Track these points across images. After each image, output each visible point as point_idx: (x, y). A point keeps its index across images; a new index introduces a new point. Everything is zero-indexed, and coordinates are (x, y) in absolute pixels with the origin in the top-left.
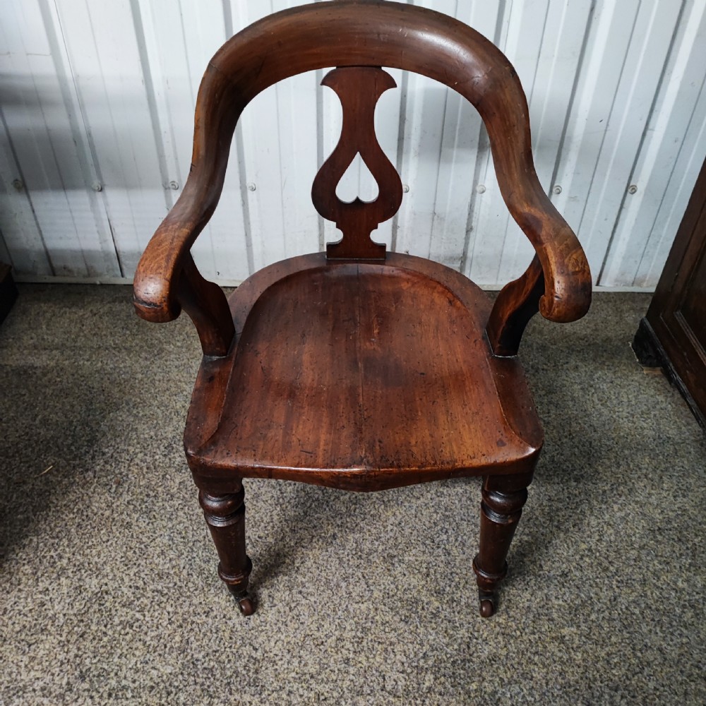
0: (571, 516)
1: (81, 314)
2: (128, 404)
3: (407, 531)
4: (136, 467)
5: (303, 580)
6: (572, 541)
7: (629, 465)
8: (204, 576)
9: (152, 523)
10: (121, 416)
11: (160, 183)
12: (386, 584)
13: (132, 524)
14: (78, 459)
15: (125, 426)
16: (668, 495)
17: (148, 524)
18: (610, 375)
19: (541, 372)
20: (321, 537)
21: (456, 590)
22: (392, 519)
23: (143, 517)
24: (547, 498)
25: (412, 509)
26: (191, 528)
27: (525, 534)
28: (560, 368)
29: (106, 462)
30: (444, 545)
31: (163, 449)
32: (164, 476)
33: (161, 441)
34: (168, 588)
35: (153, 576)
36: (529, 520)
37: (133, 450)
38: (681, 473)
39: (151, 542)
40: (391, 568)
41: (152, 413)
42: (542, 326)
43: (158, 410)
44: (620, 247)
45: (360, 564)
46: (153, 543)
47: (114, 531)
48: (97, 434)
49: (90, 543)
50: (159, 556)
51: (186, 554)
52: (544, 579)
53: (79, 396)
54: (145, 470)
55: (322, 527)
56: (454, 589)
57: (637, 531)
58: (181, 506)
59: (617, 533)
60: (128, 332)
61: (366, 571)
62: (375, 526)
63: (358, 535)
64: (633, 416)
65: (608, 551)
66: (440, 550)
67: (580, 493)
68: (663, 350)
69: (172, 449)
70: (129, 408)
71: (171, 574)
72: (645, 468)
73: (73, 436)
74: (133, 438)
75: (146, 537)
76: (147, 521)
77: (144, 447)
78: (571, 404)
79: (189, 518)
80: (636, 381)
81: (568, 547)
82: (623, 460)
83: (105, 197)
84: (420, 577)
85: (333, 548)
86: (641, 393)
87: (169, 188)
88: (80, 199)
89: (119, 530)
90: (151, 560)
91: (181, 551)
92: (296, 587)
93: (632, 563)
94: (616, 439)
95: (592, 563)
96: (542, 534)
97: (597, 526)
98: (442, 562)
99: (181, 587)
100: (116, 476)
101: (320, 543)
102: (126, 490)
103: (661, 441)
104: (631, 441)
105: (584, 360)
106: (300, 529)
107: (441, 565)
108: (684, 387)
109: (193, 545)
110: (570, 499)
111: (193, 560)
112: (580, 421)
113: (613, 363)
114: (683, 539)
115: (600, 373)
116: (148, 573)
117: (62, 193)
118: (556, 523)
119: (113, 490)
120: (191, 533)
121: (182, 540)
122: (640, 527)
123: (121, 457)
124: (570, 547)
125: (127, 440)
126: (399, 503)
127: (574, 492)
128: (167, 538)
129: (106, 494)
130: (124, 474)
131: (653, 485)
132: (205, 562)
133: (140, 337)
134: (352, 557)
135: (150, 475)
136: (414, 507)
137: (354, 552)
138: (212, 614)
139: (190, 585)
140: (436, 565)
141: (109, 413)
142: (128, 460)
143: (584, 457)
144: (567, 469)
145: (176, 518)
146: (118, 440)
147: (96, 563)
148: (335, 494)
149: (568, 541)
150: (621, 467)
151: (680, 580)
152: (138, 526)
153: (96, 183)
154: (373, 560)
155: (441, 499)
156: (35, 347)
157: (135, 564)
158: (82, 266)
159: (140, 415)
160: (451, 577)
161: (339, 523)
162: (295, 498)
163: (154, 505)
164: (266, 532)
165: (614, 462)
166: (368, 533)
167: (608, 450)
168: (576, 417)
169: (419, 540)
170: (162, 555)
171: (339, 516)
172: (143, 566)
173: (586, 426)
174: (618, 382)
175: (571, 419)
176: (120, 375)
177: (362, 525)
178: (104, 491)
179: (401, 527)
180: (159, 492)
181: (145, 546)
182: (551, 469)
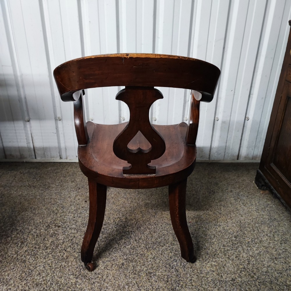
0: (234, 253)
1: (15, 173)
2: (31, 208)
4: (32, 235)
5: (107, 285)
6: (236, 265)
7: (258, 231)
8: (58, 284)
9: (36, 260)
10: (27, 214)
11: (53, 117)
12: (147, 286)
13: (26, 261)
14: (4, 232)
15: (29, 218)
16: (278, 243)
17: (34, 261)
18: (246, 194)
19: (216, 193)
20: (116, 265)
21: (182, 288)
22: (150, 256)
23: (32, 258)
24: (222, 245)
25: (160, 251)
26: (54, 262)
27: (213, 262)
28: (224, 191)
29: (18, 233)
30: (175, 267)
31: (45, 227)
32: (44, 239)
33: (45, 223)
35: (34, 285)
36: (215, 255)
37: (31, 228)
38: (282, 234)
39: (34, 269)
40: (150, 278)
41: (42, 212)
42: (215, 175)
43: (45, 211)
44: (245, 143)
45: (135, 277)
47: (17, 264)
48: (15, 221)
49: (5, 270)
51: (50, 274)
52: (224, 282)
53: (9, 206)
54: (35, 236)
55: (117, 260)
56: (181, 288)
57: (266, 259)
58: (51, 252)
59: (256, 260)
60: (35, 180)
61: (138, 280)
62: (142, 259)
63: (134, 263)
64: (258, 210)
65: (253, 268)
66: (173, 269)
67: (237, 243)
68: (268, 181)
69: (50, 227)
70: (32, 210)
71: (42, 284)
72: (266, 232)
73: (4, 222)
74: (32, 223)
75: (32, 267)
76: (34, 259)
77: (36, 226)
78: (230, 205)
79: (54, 258)
80: (258, 196)
81: (234, 267)
82: (256, 228)
83: (30, 124)
84: (164, 282)
85: (122, 270)
86: (261, 201)
87: (57, 120)
88: (20, 125)
89: (20, 264)
90: (33, 278)
91: (48, 273)
92: (103, 289)
93: (265, 273)
94: (252, 220)
95: (246, 274)
96: (221, 261)
97: (247, 257)
98: (174, 275)
100: (21, 239)
101: (116, 267)
102: (25, 245)
103: (272, 220)
104: (258, 220)
105: (234, 188)
106: (107, 261)
107: (174, 277)
108: (279, 195)
109: (55, 270)
110: (233, 246)
111: (54, 277)
112: (235, 212)
113: (247, 189)
114: (287, 262)
115: (242, 193)
116: (31, 283)
117: (12, 122)
118: (227, 256)
119: (19, 246)
120: (54, 264)
121: (50, 268)
122: (267, 258)
123: (25, 231)
124: (235, 267)
125: (29, 224)
126: (154, 248)
127: (235, 242)
128: (42, 267)
129: (16, 248)
130: (25, 238)
131: (270, 239)
132: (59, 278)
133: (40, 182)
134: (131, 274)
135: (38, 239)
136: (161, 250)
137: (132, 271)
140: (171, 277)
141: (22, 212)
142: (28, 232)
143: (238, 227)
144: (231, 232)
145: (48, 258)
146: (25, 224)
147: (7, 279)
148: (124, 245)
149: (234, 264)
150: (255, 231)
151: (288, 281)
152: (29, 262)
153: (27, 118)
154: (141, 275)
155: (173, 246)
157: (25, 279)
158: (18, 154)
159: (36, 213)
160: (179, 282)
161: (125, 258)
163: (38, 252)
165: (252, 229)
166: (139, 263)
167: (249, 224)
168: (233, 211)
169: (163, 265)
170: (39, 275)
171: (126, 255)
172: (29, 280)
173: (238, 214)
174: (250, 196)
175: (230, 212)
176: (29, 197)
177: (136, 259)
178: (15, 246)
179: (155, 259)
180: (41, 246)
181: (31, 271)
182: (223, 233)
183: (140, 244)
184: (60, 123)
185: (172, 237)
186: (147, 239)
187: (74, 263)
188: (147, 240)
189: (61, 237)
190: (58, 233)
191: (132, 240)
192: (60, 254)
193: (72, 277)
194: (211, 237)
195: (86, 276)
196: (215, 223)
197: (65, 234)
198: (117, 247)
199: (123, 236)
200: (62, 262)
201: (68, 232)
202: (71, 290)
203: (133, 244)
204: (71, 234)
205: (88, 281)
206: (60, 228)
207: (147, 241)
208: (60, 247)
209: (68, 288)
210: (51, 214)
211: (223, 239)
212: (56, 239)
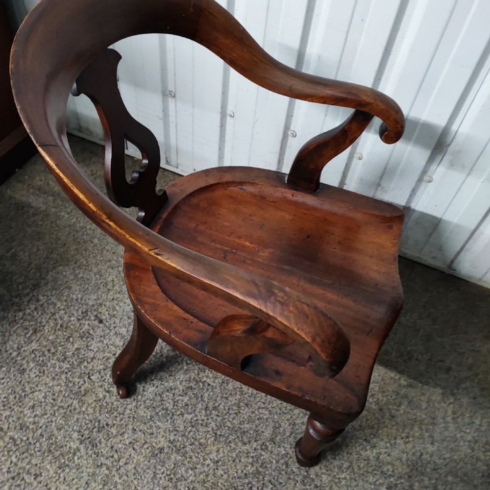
2: (76, 263)
3: (220, 472)
4: (54, 321)
5: (118, 481)
8: (51, 441)
9: (39, 377)
10: (66, 272)
11: (160, 90)
13: (26, 372)
14: (19, 298)
15: (64, 281)
17: (36, 376)
18: (477, 390)
20: (151, 446)
22: (214, 455)
23: (36, 369)
25: (235, 452)
26: (64, 393)
28: (433, 363)
29: (36, 309)
31: (80, 312)
32: (68, 338)
33: (82, 305)
34: (22, 440)
35: (17, 424)
37: (59, 306)
39: (31, 393)
41: (88, 278)
43: (94, 277)
45: (168, 486)
46: (31, 395)
47: (12, 372)
48: (42, 281)
50: (29, 409)
51: (48, 415)
53: (46, 243)
54: (59, 327)
55: (157, 436)
58: (66, 371)
62: (197, 455)
63: (180, 458)
64: (476, 442)
69: (87, 316)
70: (75, 267)
73: (26, 276)
74: (65, 295)
75: (30, 387)
76: (37, 373)
77: (68, 306)
78: (424, 405)
79: (67, 384)
85: (155, 461)
87: (167, 95)
89: (15, 373)
90: (22, 410)
91: (47, 410)
94: (448, 460)
99: (30, 443)
100: (37, 323)
101: (148, 451)
102: (37, 339)
104: (461, 468)
105: (460, 364)
106: (140, 431)
109: (58, 410)
111: (50, 423)
112: (423, 427)
115: (468, 384)
116: (15, 420)
119: (28, 336)
120: (62, 398)
121: (52, 401)
123: (48, 308)
125: (59, 296)
126: (228, 441)
128: (43, 394)
129: (22, 337)
130: (42, 324)
132: (57, 429)
134: (165, 477)
135: (60, 333)
136: (237, 451)
137: (169, 473)
138: (39, 479)
139: (38, 445)
141: (59, 266)
142: (51, 313)
143: (409, 466)
144: (387, 472)
145: (58, 380)
146: (54, 292)
152: (29, 375)
155: (263, 453)
156: (39, 189)
157: (10, 408)
159: (80, 276)
161: (172, 438)
162: (151, 400)
163: (49, 361)
164: (114, 422)
165: (433, 484)
166: (188, 460)
167: (434, 469)
168: (422, 422)
169: (224, 486)
170: (32, 408)
171: (175, 433)
172: (15, 412)
173: (427, 434)
174: (480, 400)
175: (416, 422)
176: (83, 235)
177: (187, 449)
178: (22, 334)
179: (217, 466)
180: (58, 351)
181: (25, 395)
182: (372, 466)
183: (210, 420)
184: (171, 103)
185: (272, 430)
186: (226, 414)
187: (90, 410)
188: (226, 417)
189: (94, 346)
190: (93, 334)
191: (202, 404)
192: (79, 380)
193: (75, 435)
194: (342, 464)
195: (96, 446)
196: (368, 435)
197: (103, 342)
198: (170, 408)
199: (191, 389)
200: (74, 399)
201: (110, 340)
202: (63, 461)
203: (198, 414)
204: (112, 345)
205: (95, 456)
206: (101, 325)
207: (225, 419)
208: (85, 367)
209: (61, 456)
210: (99, 288)
211: (363, 480)
212: (85, 347)
